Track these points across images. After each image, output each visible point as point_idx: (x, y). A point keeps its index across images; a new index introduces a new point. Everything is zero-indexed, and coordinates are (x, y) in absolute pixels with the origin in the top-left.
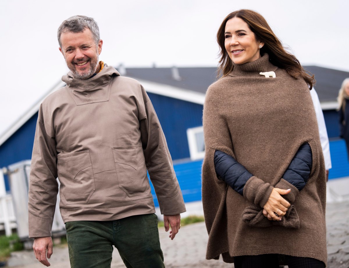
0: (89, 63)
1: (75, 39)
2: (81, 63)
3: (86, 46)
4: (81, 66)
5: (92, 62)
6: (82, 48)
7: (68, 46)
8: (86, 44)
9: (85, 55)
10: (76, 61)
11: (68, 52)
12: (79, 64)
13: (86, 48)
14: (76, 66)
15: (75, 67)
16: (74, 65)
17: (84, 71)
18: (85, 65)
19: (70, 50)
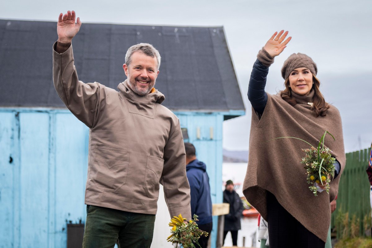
0: (148, 84)
1: (146, 61)
2: (143, 82)
3: (152, 69)
4: (142, 84)
5: (151, 84)
6: (148, 70)
7: (138, 64)
8: (153, 68)
9: (148, 76)
10: (139, 78)
11: (136, 69)
12: (141, 82)
13: (151, 72)
14: (138, 82)
15: (136, 83)
16: (136, 81)
17: (143, 89)
18: (145, 84)
19: (138, 68)
